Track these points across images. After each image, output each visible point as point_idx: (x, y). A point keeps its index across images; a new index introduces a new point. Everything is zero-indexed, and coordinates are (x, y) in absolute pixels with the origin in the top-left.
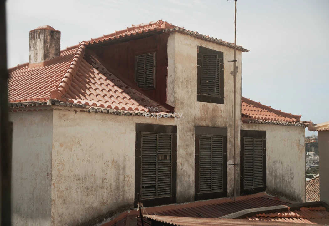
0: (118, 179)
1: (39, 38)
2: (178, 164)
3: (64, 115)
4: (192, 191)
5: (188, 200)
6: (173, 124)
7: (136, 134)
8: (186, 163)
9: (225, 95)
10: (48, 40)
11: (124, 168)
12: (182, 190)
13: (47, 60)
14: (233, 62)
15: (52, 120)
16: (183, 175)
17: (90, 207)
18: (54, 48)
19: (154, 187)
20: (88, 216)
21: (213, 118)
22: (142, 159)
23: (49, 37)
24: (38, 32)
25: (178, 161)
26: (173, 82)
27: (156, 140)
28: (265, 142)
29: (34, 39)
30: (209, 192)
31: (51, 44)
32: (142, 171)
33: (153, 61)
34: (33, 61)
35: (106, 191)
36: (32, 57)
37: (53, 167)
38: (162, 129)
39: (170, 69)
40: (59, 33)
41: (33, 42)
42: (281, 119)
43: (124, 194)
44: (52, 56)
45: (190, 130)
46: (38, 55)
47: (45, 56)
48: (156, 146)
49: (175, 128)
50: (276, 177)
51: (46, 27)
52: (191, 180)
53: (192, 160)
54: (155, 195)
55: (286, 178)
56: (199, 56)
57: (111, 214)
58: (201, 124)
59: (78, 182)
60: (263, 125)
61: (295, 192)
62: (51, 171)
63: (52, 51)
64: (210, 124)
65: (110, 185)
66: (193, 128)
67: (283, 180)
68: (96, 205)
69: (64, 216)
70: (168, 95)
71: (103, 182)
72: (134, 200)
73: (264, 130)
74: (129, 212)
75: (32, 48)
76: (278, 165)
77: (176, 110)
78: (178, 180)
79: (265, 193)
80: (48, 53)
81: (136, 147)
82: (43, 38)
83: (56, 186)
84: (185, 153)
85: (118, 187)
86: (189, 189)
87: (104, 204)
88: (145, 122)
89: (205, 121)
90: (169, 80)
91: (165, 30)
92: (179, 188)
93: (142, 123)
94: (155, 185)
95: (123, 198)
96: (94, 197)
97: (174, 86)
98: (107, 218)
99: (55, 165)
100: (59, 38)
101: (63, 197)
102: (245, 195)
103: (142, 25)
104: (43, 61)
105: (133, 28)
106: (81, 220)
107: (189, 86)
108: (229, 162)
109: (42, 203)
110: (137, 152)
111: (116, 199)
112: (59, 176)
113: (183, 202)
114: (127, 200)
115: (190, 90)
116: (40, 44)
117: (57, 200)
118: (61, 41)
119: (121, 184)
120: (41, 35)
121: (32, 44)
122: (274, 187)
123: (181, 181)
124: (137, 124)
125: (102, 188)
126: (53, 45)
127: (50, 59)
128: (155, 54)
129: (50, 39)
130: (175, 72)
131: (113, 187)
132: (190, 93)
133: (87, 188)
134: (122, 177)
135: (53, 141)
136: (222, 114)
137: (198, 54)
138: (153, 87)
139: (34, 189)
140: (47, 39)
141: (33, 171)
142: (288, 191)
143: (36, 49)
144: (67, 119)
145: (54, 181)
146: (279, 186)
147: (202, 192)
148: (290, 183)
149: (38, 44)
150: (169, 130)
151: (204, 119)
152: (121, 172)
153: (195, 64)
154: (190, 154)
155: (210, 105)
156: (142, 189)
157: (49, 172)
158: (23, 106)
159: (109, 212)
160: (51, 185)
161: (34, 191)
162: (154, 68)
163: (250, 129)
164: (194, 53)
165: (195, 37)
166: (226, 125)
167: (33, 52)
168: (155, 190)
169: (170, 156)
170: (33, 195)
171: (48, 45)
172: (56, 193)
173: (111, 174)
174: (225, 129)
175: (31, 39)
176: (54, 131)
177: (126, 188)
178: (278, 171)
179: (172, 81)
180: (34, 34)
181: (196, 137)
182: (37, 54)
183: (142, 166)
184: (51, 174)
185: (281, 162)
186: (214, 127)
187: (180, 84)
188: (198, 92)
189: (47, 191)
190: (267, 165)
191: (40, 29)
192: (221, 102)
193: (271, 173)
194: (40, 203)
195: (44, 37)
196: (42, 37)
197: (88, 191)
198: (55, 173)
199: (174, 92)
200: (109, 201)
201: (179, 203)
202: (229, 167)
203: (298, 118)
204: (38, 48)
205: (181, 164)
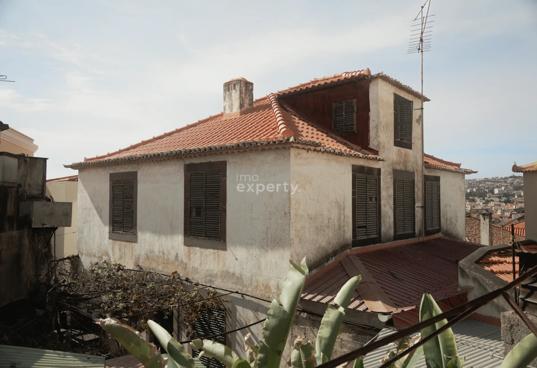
0: (340, 219)
1: (235, 89)
2: (382, 205)
3: (299, 154)
4: (392, 232)
5: (389, 240)
6: (378, 167)
7: (353, 174)
8: (388, 204)
9: (413, 142)
10: (244, 91)
11: (344, 209)
12: (385, 231)
13: (243, 109)
14: (420, 110)
15: (290, 158)
16: (385, 216)
17: (319, 247)
18: (248, 99)
19: (365, 227)
20: (318, 255)
21: (405, 163)
22: (357, 200)
23: (244, 88)
24: (233, 84)
25: (382, 202)
26: (377, 127)
27: (366, 181)
28: (439, 186)
29: (229, 90)
30: (403, 233)
31: (246, 95)
32: (357, 211)
33: (353, 107)
34: (228, 111)
35: (331, 231)
36: (227, 108)
37: (291, 206)
38: (371, 170)
39: (372, 115)
40: (252, 84)
41: (228, 93)
42: (449, 167)
43: (344, 234)
44: (246, 106)
45: (390, 174)
46: (234, 105)
47: (241, 106)
48: (367, 188)
49: (379, 170)
50: (447, 220)
51: (241, 79)
52: (391, 221)
53: (392, 202)
54: (366, 235)
55: (453, 221)
56: (395, 103)
57: (335, 253)
58: (397, 168)
59: (311, 221)
60: (438, 171)
61: (459, 233)
62: (290, 210)
63: (247, 101)
64: (403, 169)
65: (334, 224)
66: (391, 171)
67: (451, 222)
68: (324, 244)
69: (300, 255)
70: (371, 139)
71: (329, 221)
72: (352, 240)
73: (439, 175)
74: (348, 252)
75: (227, 99)
76: (448, 208)
77: (380, 153)
78: (382, 221)
79: (440, 234)
80: (244, 103)
81: (353, 189)
82: (239, 89)
83: (294, 225)
84: (386, 195)
85: (340, 227)
86: (390, 229)
87: (330, 243)
88: (358, 164)
89: (400, 165)
90: (372, 124)
91: (367, 76)
92: (383, 229)
93: (356, 164)
94: (365, 225)
95: (344, 237)
96: (322, 236)
97: (377, 130)
98: (332, 257)
99: (293, 204)
100: (252, 90)
101: (299, 236)
102: (427, 235)
103: (325, 78)
104: (239, 111)
105: (317, 81)
106: (313, 259)
107: (388, 131)
108: (417, 205)
109: (278, 243)
110: (354, 193)
111: (339, 239)
112: (296, 215)
113: (386, 242)
114: (347, 240)
115: (389, 135)
116: (235, 95)
117: (295, 239)
118: (253, 92)
119: (342, 225)
120: (236, 86)
121: (226, 96)
122: (446, 229)
123: (384, 222)
124: (353, 166)
125: (328, 227)
126: (247, 96)
127: (245, 108)
128: (355, 100)
129: (245, 90)
130: (378, 117)
131: (337, 227)
132: (389, 138)
133: (317, 228)
134: (342, 217)
135: (291, 180)
136: (411, 158)
137: (394, 100)
138: (354, 132)
139: (267, 229)
140: (242, 90)
141: (266, 211)
142: (454, 233)
143: (232, 100)
144: (301, 158)
145: (292, 220)
146: (448, 228)
147: (400, 232)
148: (456, 225)
149: (233, 95)
150: (376, 172)
151: (399, 163)
152: (342, 212)
153: (392, 110)
154: (390, 196)
155: (403, 150)
156: (358, 230)
157: (287, 211)
158: (258, 144)
159: (334, 251)
160: (290, 224)
161: (267, 231)
162: (355, 114)
163: (430, 174)
164: (391, 100)
165: (392, 84)
166: (414, 170)
167: (227, 103)
168: (366, 230)
169: (376, 198)
170: (266, 234)
171: (243, 95)
172: (294, 232)
173: (334, 214)
174: (413, 173)
175: (225, 91)
176: (291, 169)
177: (346, 228)
178: (448, 213)
179: (375, 126)
180: (228, 86)
181: (394, 180)
182: (232, 104)
183: (357, 207)
184: (290, 213)
185: (450, 206)
186: (406, 171)
187: (382, 128)
188: (395, 138)
189: (285, 230)
190: (441, 208)
191: (236, 81)
192: (410, 148)
193: (444, 216)
194: (276, 243)
195: (240, 87)
196: (238, 87)
197: (318, 230)
198: (293, 212)
199: (377, 136)
200: (333, 240)
201: (383, 243)
202: (416, 209)
203: (458, 165)
204: (233, 99)
205: (384, 206)
